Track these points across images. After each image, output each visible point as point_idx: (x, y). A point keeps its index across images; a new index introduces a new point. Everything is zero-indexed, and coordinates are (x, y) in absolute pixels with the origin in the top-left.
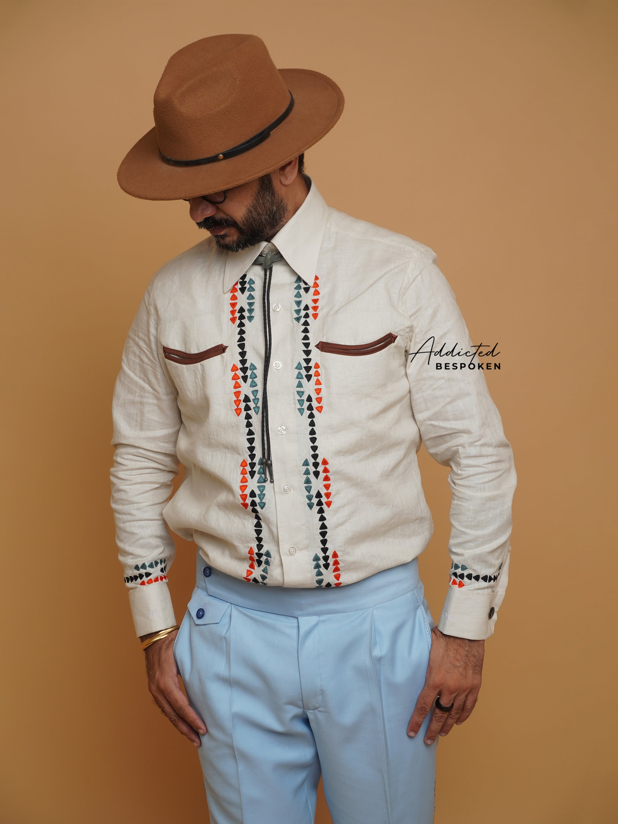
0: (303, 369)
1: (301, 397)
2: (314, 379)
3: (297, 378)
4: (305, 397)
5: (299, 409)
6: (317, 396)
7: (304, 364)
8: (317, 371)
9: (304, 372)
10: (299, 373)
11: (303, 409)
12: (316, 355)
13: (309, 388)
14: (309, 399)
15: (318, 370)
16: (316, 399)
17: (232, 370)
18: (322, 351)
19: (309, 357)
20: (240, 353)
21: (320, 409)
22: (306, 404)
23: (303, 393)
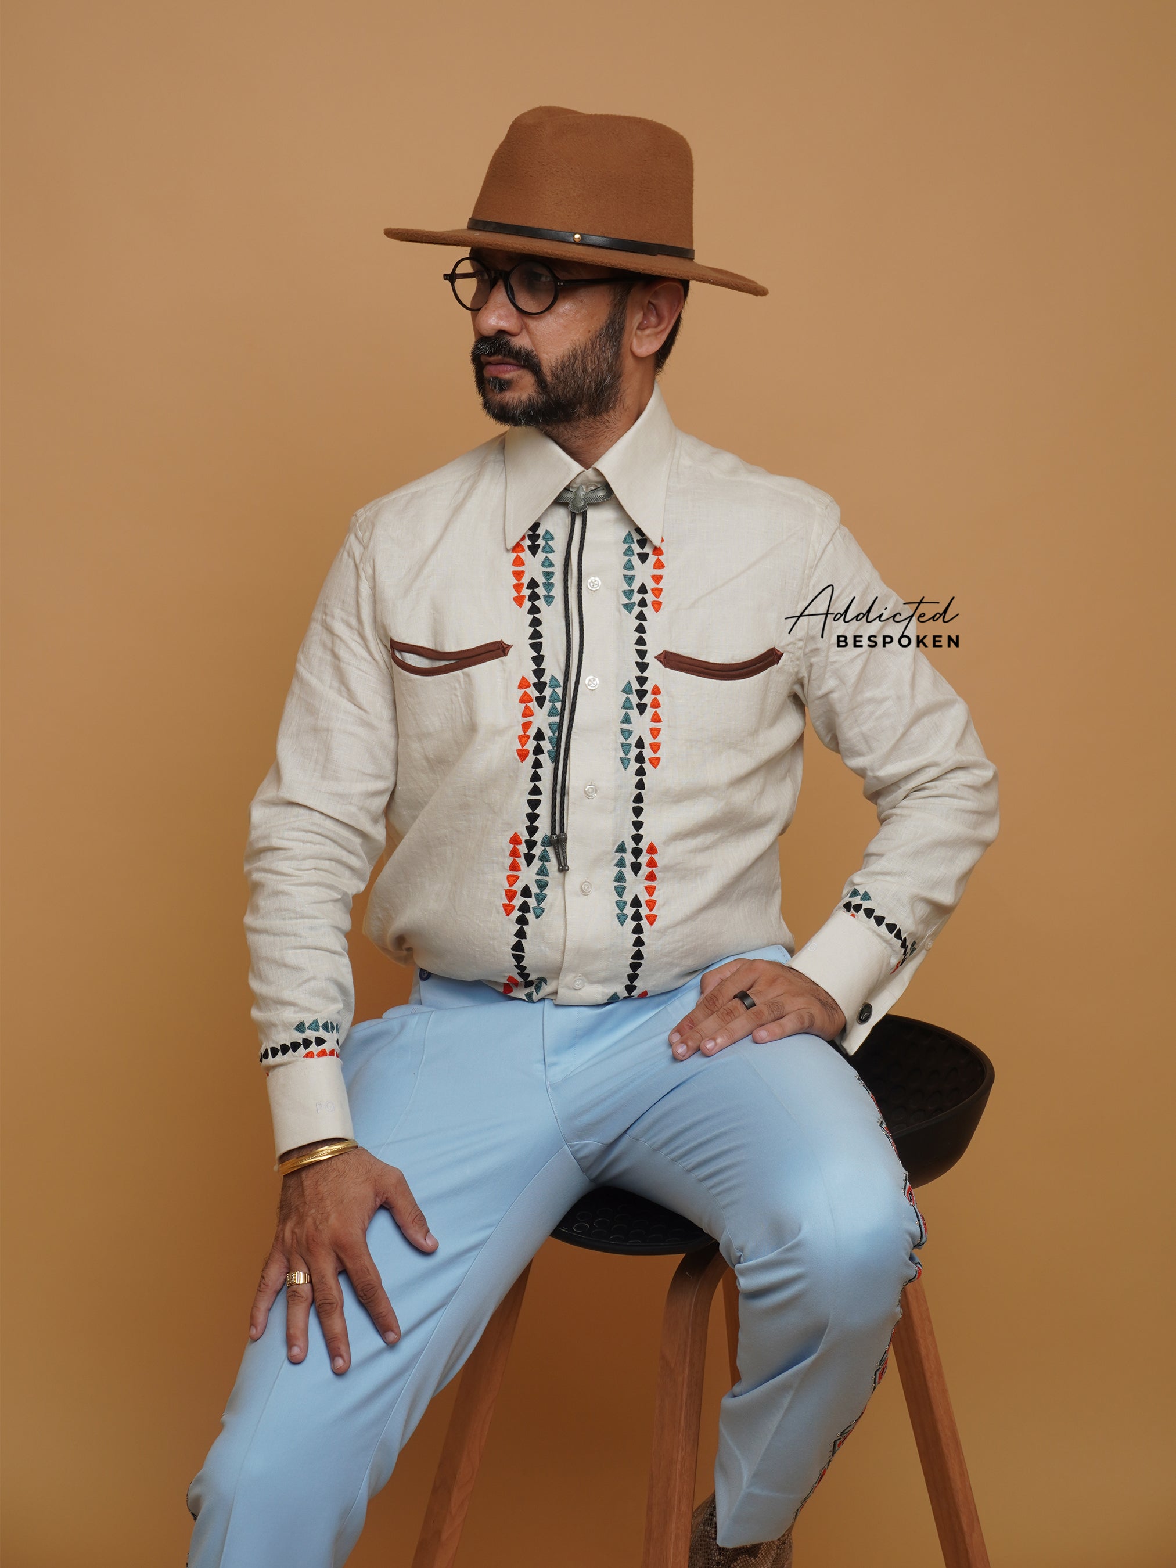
0: (635, 692)
1: (626, 739)
2: (649, 711)
3: (624, 707)
4: (633, 740)
5: (622, 759)
6: (653, 741)
7: (636, 686)
8: (655, 700)
9: (634, 699)
10: (628, 699)
11: (629, 760)
12: (656, 673)
13: (641, 725)
14: (640, 744)
15: (658, 697)
16: (651, 745)
17: (520, 687)
18: (666, 666)
19: (644, 675)
20: (534, 659)
21: (655, 762)
22: (634, 752)
23: (631, 732)
